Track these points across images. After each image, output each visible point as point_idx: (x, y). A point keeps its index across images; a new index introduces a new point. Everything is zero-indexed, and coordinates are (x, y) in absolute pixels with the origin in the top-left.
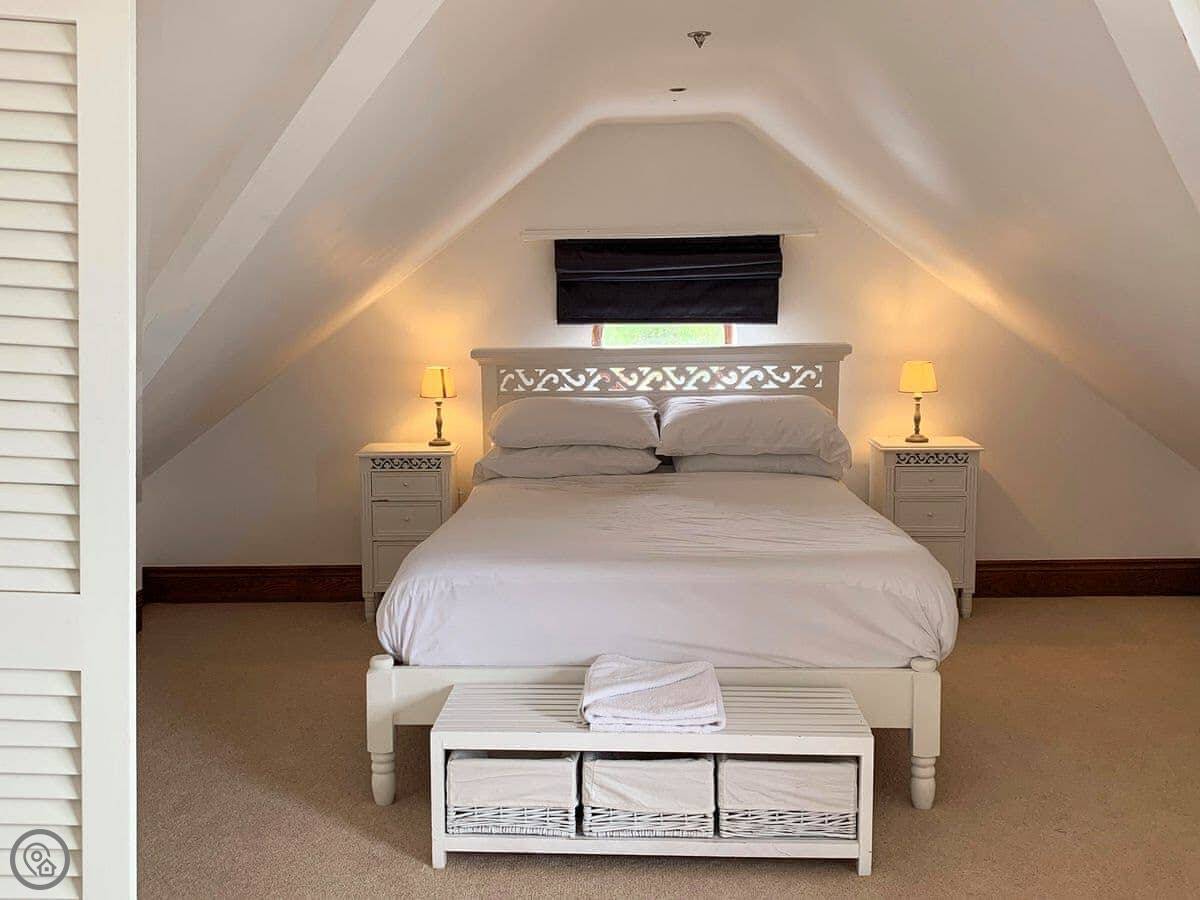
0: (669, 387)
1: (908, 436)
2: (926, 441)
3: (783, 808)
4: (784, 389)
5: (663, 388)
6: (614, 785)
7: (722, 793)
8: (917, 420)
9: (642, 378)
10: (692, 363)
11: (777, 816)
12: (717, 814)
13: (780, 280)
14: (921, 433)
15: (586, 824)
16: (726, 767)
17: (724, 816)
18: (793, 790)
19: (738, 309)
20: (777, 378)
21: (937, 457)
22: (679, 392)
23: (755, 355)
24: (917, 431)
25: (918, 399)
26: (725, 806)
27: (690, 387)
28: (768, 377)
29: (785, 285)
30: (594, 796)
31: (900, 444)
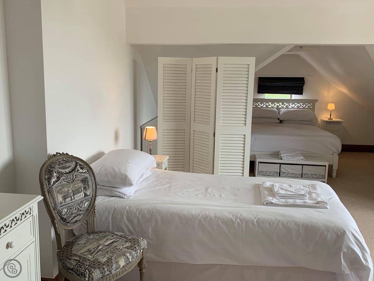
0: (280, 107)
1: (329, 118)
2: (332, 119)
3: (313, 173)
4: (304, 108)
5: (279, 107)
6: (285, 168)
7: (303, 171)
8: (331, 115)
9: (275, 105)
10: (285, 102)
11: (312, 174)
12: (302, 174)
13: (304, 86)
14: (331, 118)
15: (281, 174)
16: (304, 166)
17: (303, 174)
18: (315, 170)
19: (295, 92)
20: (303, 106)
21: (334, 122)
22: (282, 108)
23: (298, 101)
24: (330, 117)
25: (331, 111)
26: (304, 172)
27: (285, 107)
28: (301, 105)
29: (305, 87)
30: (283, 170)
31: (327, 120)
